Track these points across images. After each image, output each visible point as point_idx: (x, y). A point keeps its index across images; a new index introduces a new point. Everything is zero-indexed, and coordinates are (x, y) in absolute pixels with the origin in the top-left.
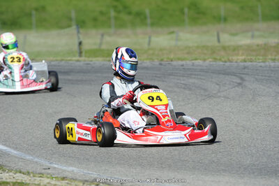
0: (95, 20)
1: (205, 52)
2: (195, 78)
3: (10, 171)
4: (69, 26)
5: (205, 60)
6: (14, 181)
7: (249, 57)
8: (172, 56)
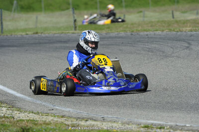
0: (86, 4)
1: (164, 25)
2: (156, 44)
3: (25, 112)
4: (68, 9)
5: (163, 31)
6: (28, 119)
7: (194, 28)
8: (140, 28)
